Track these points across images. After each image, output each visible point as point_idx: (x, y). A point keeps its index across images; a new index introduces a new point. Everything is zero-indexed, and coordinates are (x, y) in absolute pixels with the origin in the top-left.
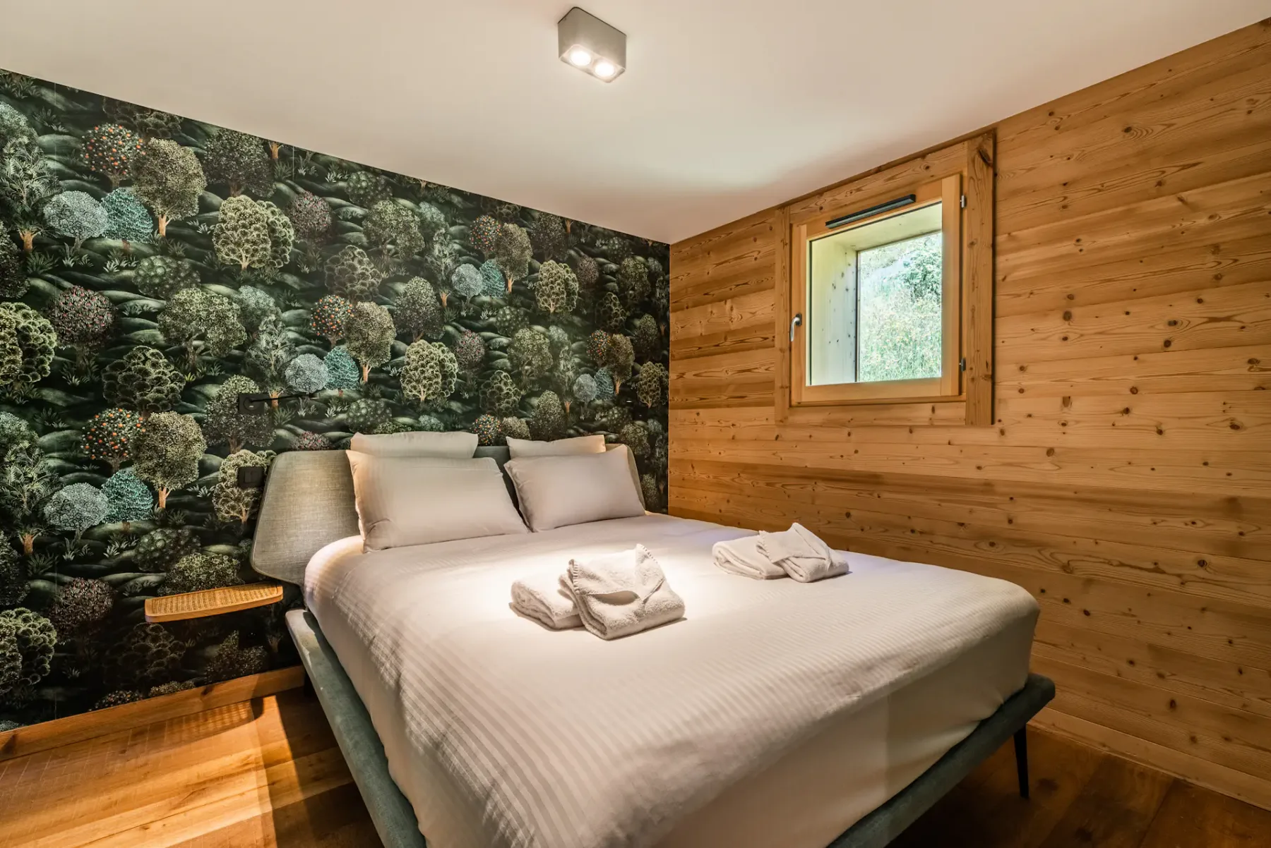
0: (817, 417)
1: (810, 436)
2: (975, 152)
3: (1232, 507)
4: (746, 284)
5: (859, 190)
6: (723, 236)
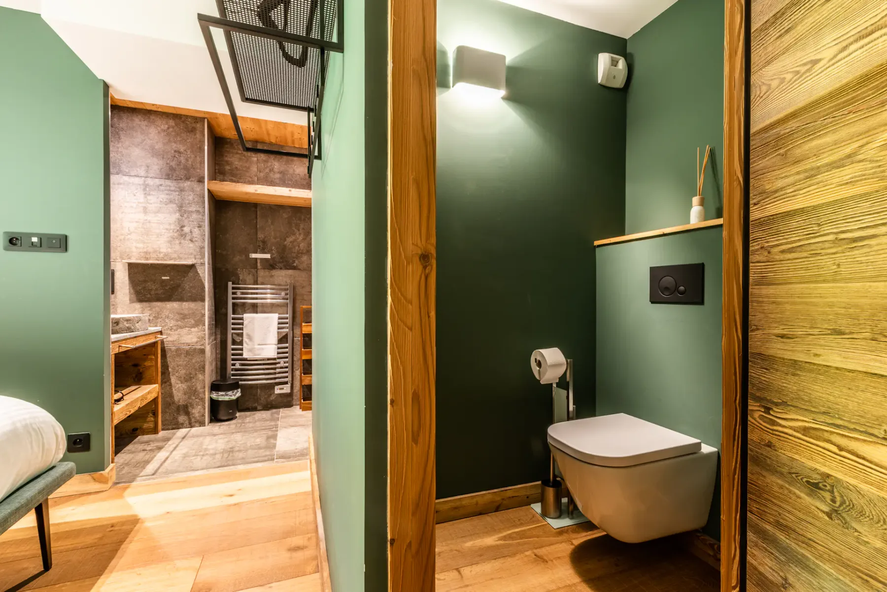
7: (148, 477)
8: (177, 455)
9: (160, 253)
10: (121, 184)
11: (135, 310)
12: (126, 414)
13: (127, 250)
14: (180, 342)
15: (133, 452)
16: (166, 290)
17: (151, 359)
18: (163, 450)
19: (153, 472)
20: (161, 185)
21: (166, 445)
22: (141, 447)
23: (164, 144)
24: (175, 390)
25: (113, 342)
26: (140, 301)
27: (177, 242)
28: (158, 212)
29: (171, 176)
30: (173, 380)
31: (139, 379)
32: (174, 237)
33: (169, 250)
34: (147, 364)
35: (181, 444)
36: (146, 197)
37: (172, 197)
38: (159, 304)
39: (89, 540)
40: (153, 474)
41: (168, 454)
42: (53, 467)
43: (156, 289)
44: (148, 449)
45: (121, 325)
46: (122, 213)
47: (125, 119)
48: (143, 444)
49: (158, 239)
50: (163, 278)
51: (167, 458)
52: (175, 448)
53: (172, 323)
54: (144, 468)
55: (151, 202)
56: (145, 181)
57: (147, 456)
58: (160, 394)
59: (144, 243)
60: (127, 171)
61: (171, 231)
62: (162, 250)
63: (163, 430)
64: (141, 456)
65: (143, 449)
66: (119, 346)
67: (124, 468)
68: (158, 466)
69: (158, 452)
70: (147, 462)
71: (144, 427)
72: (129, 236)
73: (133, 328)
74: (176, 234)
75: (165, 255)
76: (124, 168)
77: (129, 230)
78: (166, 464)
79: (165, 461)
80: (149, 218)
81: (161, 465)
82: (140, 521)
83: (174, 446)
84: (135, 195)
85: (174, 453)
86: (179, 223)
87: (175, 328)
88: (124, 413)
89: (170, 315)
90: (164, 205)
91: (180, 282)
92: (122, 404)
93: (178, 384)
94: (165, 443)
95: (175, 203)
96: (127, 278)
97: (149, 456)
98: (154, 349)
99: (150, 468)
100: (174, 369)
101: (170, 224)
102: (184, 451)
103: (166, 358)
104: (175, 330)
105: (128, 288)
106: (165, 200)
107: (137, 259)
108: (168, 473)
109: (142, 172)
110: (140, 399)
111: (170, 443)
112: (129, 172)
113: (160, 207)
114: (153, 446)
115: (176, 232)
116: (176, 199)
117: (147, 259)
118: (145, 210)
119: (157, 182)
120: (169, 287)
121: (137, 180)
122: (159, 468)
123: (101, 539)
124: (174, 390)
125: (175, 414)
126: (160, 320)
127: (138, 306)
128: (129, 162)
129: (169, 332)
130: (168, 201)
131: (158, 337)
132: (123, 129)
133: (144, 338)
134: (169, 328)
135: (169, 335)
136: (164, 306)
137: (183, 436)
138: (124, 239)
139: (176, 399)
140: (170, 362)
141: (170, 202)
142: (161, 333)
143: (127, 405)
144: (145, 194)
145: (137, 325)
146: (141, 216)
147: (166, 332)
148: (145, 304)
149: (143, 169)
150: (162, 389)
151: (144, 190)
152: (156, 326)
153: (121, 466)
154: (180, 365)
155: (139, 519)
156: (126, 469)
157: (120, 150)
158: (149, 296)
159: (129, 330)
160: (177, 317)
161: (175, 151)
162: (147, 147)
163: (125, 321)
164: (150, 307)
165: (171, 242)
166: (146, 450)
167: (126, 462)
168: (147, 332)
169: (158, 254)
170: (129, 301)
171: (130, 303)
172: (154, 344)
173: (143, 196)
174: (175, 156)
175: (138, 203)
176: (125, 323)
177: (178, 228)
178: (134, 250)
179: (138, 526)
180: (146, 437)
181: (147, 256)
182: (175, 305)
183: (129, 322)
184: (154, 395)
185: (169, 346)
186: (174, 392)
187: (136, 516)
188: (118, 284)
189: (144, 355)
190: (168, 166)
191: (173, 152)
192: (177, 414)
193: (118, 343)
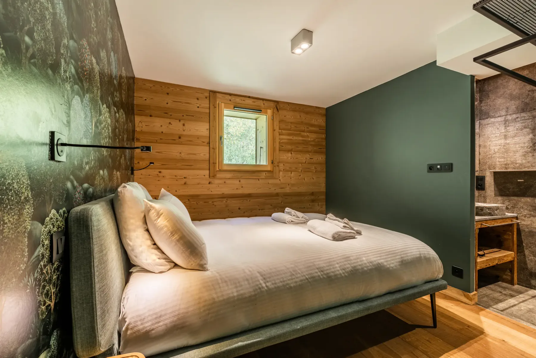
0: (228, 175)
1: (225, 182)
2: (275, 106)
3: (313, 194)
4: (193, 116)
5: (244, 100)
6: (178, 89)
7: (498, 311)
8: (523, 306)
9: (516, 164)
10: (489, 124)
11: (498, 201)
12: (487, 265)
13: (493, 164)
14: (533, 226)
15: (493, 290)
16: (521, 189)
17: (509, 235)
18: (514, 298)
19: (502, 309)
20: (517, 118)
21: (517, 295)
22: (499, 289)
23: (520, 89)
24: (529, 260)
25: (476, 222)
26: (501, 195)
27: (530, 155)
28: (515, 136)
29: (525, 110)
30: (527, 252)
31: (500, 245)
32: (528, 152)
33: (524, 161)
34: (506, 237)
35: (530, 300)
36: (506, 128)
37: (526, 124)
38: (515, 198)
39: (456, 326)
40: (502, 311)
41: (516, 303)
42: (437, 280)
43: (513, 188)
44: (503, 292)
45: (484, 211)
46: (490, 141)
47: (492, 84)
48: (501, 288)
49: (515, 154)
50: (518, 181)
51: (515, 305)
52: (523, 301)
53: (526, 212)
54: (497, 304)
55: (510, 131)
56: (505, 118)
57: (501, 297)
58: (516, 259)
59: (504, 158)
60: (493, 115)
61: (525, 148)
62: (517, 162)
63: (518, 284)
64: (497, 295)
65: (500, 291)
66: (481, 224)
67: (484, 297)
68: (507, 307)
69: (510, 298)
70: (501, 301)
71: (504, 277)
72: (494, 155)
73: (492, 213)
74: (529, 150)
75: (521, 165)
76: (491, 114)
77: (494, 151)
78: (513, 309)
79: (513, 306)
80: (508, 142)
81: (510, 307)
82: (484, 334)
83: (524, 299)
84: (498, 129)
85: (522, 304)
86: (532, 142)
87: (528, 216)
88: (485, 264)
89: (524, 206)
90: (520, 131)
91: (533, 183)
92: (484, 259)
93: (530, 256)
94: (518, 294)
95: (529, 128)
96: (493, 181)
97: (503, 297)
98: (511, 228)
99: (501, 306)
100: (527, 244)
101: (524, 143)
102: (531, 307)
103: (521, 236)
104: (528, 218)
105: (493, 187)
106: (520, 127)
107: (499, 169)
108: (512, 315)
109: (503, 113)
110: (498, 259)
111: (521, 296)
112: (495, 115)
113: (517, 133)
114: (508, 292)
115: (529, 148)
116: (530, 124)
117: (506, 168)
118: (506, 137)
119: (514, 116)
120: (523, 187)
121: (499, 119)
122: (507, 309)
123: (461, 329)
124: (527, 259)
125: (528, 277)
126: (516, 209)
127: (500, 198)
128: (495, 109)
129: (523, 218)
130: (522, 127)
131: (514, 221)
132: (491, 90)
133: (501, 221)
134: (523, 216)
135: (524, 220)
136: (519, 200)
137: (533, 296)
138: (491, 157)
139: (529, 267)
140: (524, 239)
141: (525, 128)
142: (517, 218)
143: (487, 260)
144: (505, 126)
145: (496, 212)
146: (503, 141)
147: (521, 217)
148: (505, 198)
149: (504, 110)
150: (518, 256)
151: (505, 123)
152: (513, 213)
153: (483, 295)
154: (532, 243)
155: (484, 333)
156: (485, 299)
157: (489, 103)
158: (508, 192)
159: (490, 214)
160: (530, 208)
161: (529, 91)
162: (507, 96)
163: (487, 209)
164: (509, 199)
165: (525, 155)
166: (502, 293)
167: (487, 294)
168: (503, 216)
169: (515, 165)
170: (494, 195)
171: (495, 196)
172: (511, 225)
173: (503, 128)
174: (528, 95)
175: (501, 133)
176: (487, 210)
177: (531, 145)
178: (498, 163)
179: (482, 336)
180: (505, 285)
181: (506, 167)
182: (529, 200)
183: (490, 210)
184: (510, 259)
185: (523, 228)
186: (528, 262)
187: (483, 330)
188: (487, 184)
189: (504, 231)
190: (523, 103)
191: (527, 92)
192: (530, 278)
193: (480, 222)
